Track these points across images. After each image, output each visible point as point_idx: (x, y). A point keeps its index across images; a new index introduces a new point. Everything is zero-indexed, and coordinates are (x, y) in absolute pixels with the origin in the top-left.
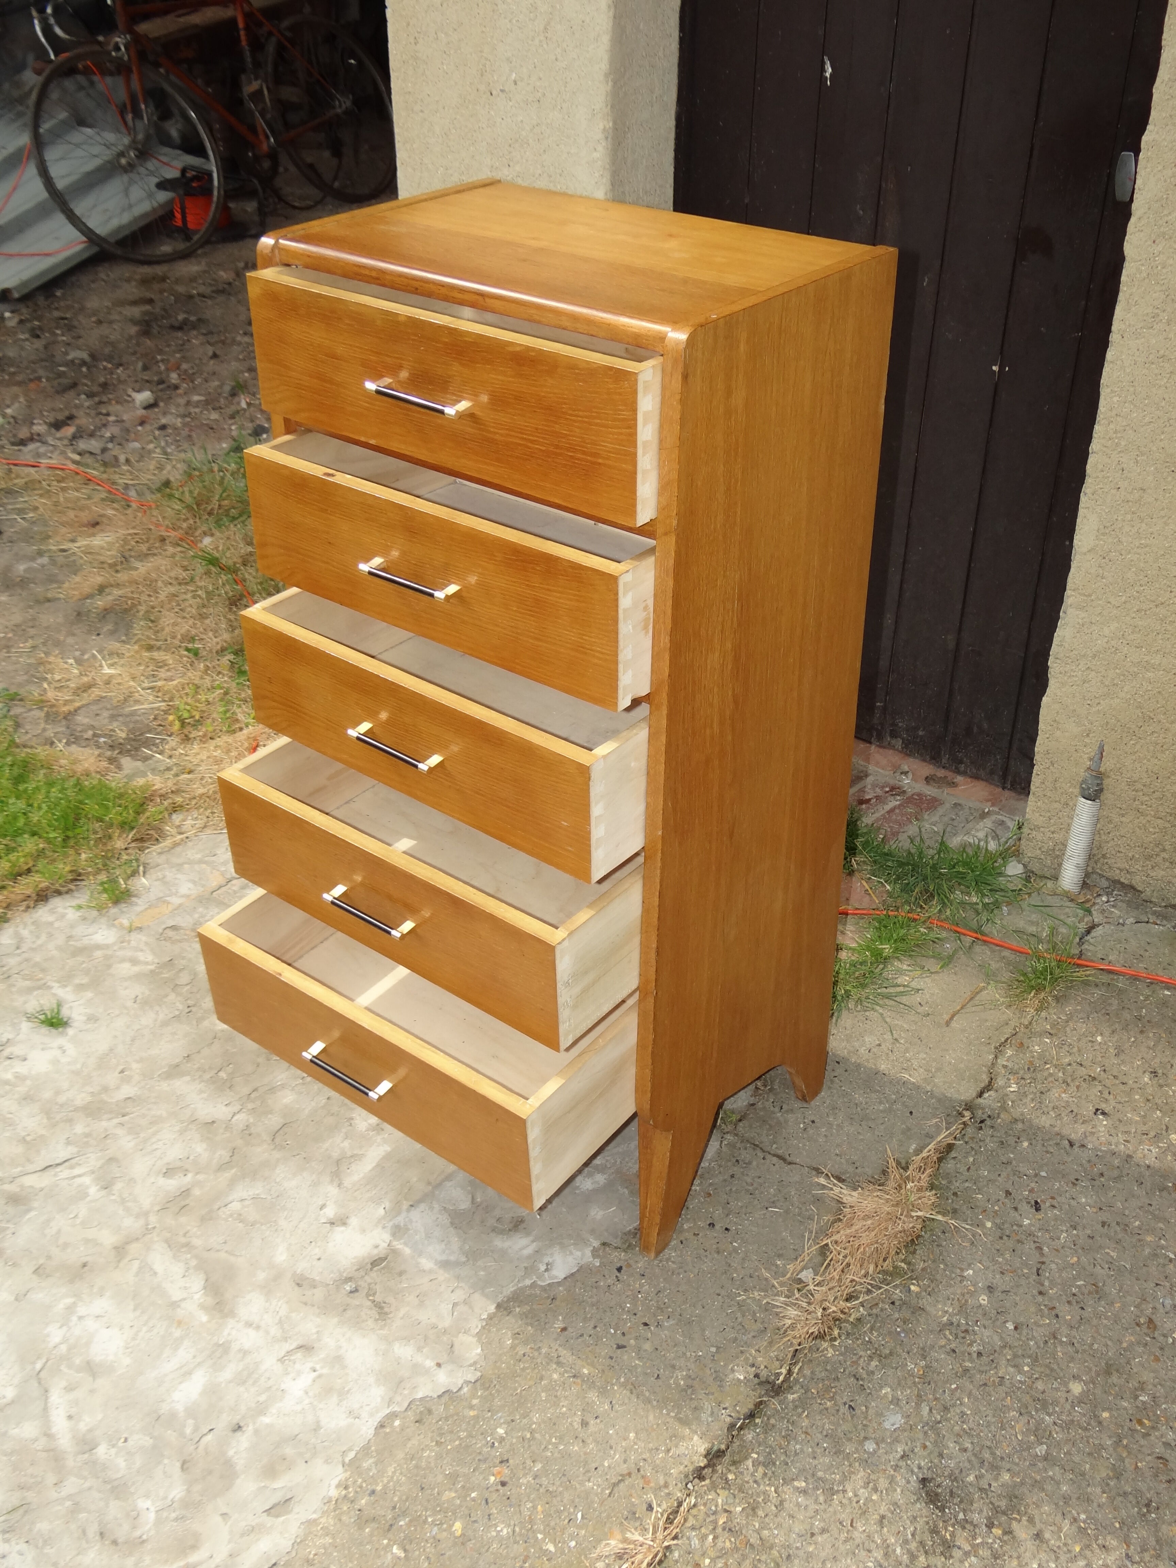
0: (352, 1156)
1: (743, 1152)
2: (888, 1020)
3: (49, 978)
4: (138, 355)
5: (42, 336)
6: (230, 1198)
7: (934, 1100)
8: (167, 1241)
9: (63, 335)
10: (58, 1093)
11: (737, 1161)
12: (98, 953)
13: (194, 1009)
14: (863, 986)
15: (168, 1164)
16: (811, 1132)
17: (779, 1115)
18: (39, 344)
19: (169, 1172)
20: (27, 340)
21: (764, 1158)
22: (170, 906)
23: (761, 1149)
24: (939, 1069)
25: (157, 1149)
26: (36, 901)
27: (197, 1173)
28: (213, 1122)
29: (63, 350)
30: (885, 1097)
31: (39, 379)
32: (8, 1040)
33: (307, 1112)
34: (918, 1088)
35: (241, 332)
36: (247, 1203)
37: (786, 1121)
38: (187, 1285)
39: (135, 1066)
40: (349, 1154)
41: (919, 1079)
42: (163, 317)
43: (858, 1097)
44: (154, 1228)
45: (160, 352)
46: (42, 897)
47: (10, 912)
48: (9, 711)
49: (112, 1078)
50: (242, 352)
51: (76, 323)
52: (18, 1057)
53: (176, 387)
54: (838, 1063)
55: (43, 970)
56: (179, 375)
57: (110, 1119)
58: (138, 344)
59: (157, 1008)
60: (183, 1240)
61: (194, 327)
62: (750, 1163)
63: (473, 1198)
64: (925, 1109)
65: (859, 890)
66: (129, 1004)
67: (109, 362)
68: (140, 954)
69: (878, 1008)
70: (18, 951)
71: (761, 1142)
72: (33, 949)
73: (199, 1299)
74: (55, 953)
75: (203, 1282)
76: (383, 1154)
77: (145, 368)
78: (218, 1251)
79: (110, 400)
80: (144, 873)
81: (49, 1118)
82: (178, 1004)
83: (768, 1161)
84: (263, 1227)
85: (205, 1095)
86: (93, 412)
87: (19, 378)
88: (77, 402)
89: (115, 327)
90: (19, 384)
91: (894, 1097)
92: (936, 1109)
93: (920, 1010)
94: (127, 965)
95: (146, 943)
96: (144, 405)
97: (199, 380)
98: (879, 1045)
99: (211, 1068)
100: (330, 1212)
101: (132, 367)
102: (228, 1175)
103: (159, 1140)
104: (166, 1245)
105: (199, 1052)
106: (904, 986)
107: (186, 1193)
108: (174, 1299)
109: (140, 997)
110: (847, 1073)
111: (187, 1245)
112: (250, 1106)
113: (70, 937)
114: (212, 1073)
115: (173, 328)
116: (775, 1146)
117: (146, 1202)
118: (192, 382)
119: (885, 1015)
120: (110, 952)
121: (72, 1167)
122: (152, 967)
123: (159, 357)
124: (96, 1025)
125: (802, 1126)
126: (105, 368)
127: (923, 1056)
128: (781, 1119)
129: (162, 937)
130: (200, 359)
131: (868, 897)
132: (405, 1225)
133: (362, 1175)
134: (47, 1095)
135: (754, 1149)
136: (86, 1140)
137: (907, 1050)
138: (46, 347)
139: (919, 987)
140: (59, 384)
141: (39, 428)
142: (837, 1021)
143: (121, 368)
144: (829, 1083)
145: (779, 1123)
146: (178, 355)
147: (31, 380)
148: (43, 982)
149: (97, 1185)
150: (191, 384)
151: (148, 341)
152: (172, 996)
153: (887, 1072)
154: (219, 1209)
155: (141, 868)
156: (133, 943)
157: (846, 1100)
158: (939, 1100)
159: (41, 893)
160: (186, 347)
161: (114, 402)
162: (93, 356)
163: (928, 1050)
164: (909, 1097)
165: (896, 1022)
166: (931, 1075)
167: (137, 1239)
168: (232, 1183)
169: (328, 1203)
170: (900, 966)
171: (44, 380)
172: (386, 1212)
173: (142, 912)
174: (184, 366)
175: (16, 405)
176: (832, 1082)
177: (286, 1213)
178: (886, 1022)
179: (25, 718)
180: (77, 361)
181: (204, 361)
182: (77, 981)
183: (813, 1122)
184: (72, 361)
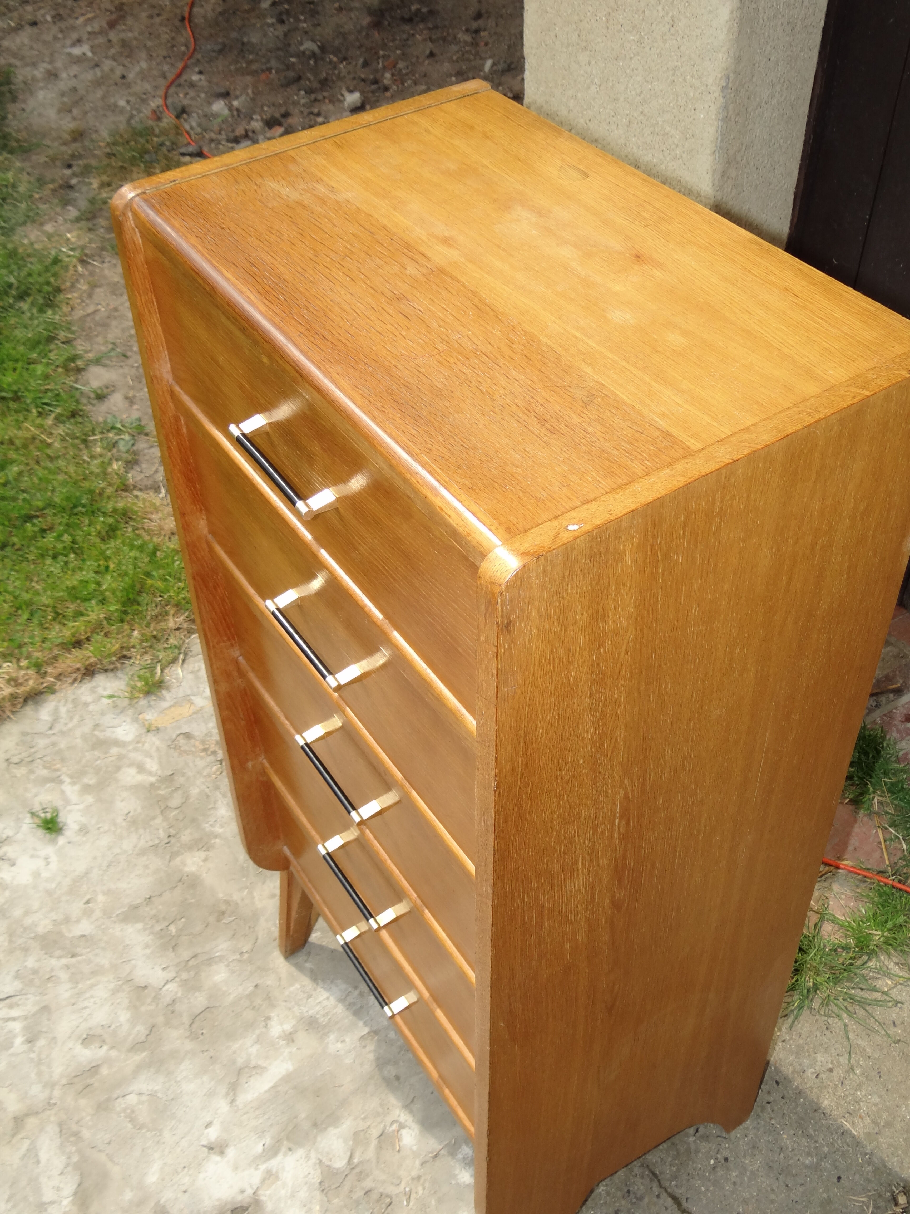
0: (255, 1067)
1: (638, 1180)
2: (851, 1036)
3: (64, 770)
4: (364, 49)
5: (286, 22)
6: (131, 1089)
7: (870, 1168)
8: (60, 1125)
9: (305, 21)
10: (27, 913)
11: (628, 1192)
12: (114, 751)
13: (173, 840)
14: (837, 980)
15: (90, 1029)
16: (720, 1172)
17: (692, 1139)
18: (281, 30)
19: (88, 1040)
20: (273, 25)
21: (658, 1196)
22: (193, 707)
23: (659, 1181)
24: (888, 1124)
25: (86, 1007)
26: (84, 674)
27: (112, 1048)
28: (146, 987)
29: (299, 39)
30: (816, 1148)
31: (269, 70)
32: (8, 837)
33: (231, 997)
34: (858, 1144)
35: (463, 28)
36: (144, 1098)
37: (697, 1151)
38: (61, 1186)
39: (101, 898)
40: (253, 1063)
41: (861, 1131)
42: (398, 7)
43: (786, 1139)
44: (55, 1104)
45: (384, 46)
46: (89, 672)
47: (59, 683)
48: (133, 445)
49: (76, 908)
50: (458, 52)
51: (320, 8)
52: (9, 860)
53: (386, 89)
54: (777, 1083)
55: (63, 760)
56: (393, 75)
57: (60, 957)
58: (367, 36)
59: (141, 831)
60: (75, 1128)
61: (423, 20)
62: (641, 1199)
63: (351, 1158)
64: (857, 1177)
65: (871, 840)
66: (120, 820)
67: (335, 56)
68: (148, 760)
69: (845, 1015)
70: (50, 732)
71: (661, 1173)
72: (62, 733)
73: (66, 1207)
74: (79, 741)
75: (75, 1186)
76: (284, 1072)
77: (366, 64)
78: (100, 1151)
79: (324, 98)
80: (184, 661)
81: (11, 942)
82: (161, 831)
83: (661, 1201)
84: (149, 1134)
85: (148, 951)
86: (306, 111)
87: (254, 67)
88: (296, 98)
89: (352, 15)
90: (254, 73)
91: (826, 1149)
92: (869, 1181)
93: (892, 1031)
94: (133, 771)
95: (158, 749)
96: (353, 106)
97: (409, 82)
98: (831, 1070)
99: (164, 919)
100: (213, 1134)
101: (354, 63)
102: (138, 1058)
103: (92, 997)
104: (57, 1129)
105: (160, 895)
106: (884, 993)
107: (94, 1069)
108: (46, 1199)
109: (131, 814)
110: (784, 1101)
111: (76, 1134)
112: (184, 976)
113: (96, 726)
114: (163, 925)
115: (404, 20)
116: (674, 1183)
117: (58, 1070)
118: (403, 84)
119: (849, 1028)
120: (123, 751)
121: (11, 1007)
122: (153, 779)
123: (381, 53)
124: (84, 839)
125: (712, 1162)
126: (331, 62)
127: (875, 1099)
128: (693, 1146)
129: (173, 745)
130: (417, 57)
131: (879, 851)
132: (277, 1172)
133: (256, 1095)
134: (17, 913)
135: (651, 1180)
136: (32, 977)
137: (859, 1087)
138: (286, 35)
139: (899, 998)
140: (285, 77)
141: (256, 125)
142: (793, 1022)
143: (344, 63)
144: (759, 1109)
145: (688, 1150)
146: (398, 52)
147: (263, 71)
148: (58, 773)
149: (24, 1036)
150: (400, 86)
151: (377, 35)
152: (159, 820)
153: (828, 1111)
154: (117, 1098)
155: (181, 657)
156: (147, 746)
157: (770, 1139)
158: (876, 1170)
159: (89, 667)
160: (409, 42)
161: (327, 101)
162: (322, 48)
163: (883, 1093)
164: (843, 1155)
165: (860, 1042)
166: (877, 1130)
167: (37, 1113)
168: (139, 1069)
169: (215, 1122)
170: (886, 963)
171: (274, 71)
172: (264, 1151)
173: (166, 709)
174: (401, 65)
175: (243, 97)
176: (763, 1109)
177: (173, 1122)
178: (848, 1039)
179: (144, 455)
180: (307, 53)
181: (420, 60)
182: (86, 780)
183: (726, 1159)
184: (304, 52)
